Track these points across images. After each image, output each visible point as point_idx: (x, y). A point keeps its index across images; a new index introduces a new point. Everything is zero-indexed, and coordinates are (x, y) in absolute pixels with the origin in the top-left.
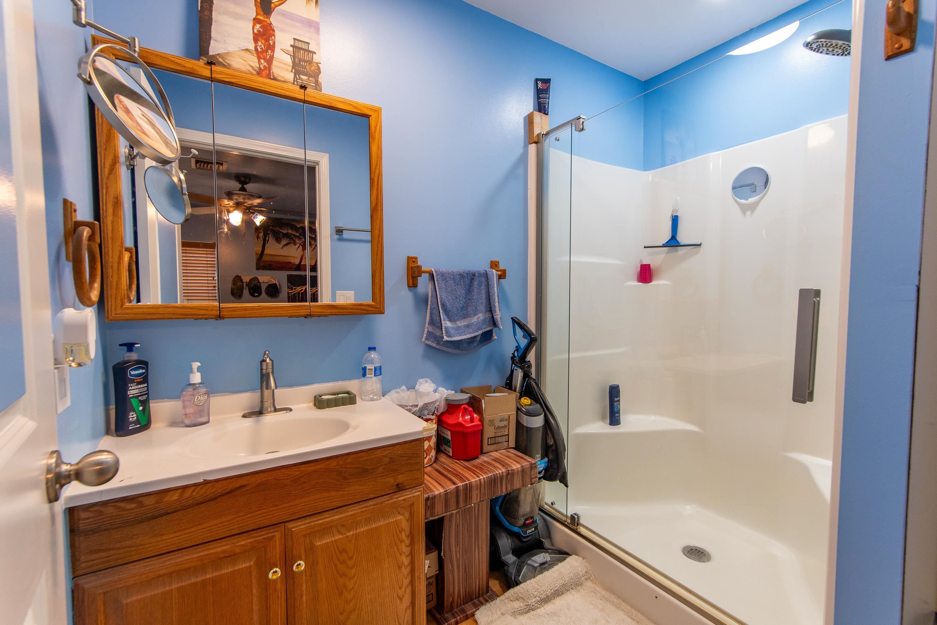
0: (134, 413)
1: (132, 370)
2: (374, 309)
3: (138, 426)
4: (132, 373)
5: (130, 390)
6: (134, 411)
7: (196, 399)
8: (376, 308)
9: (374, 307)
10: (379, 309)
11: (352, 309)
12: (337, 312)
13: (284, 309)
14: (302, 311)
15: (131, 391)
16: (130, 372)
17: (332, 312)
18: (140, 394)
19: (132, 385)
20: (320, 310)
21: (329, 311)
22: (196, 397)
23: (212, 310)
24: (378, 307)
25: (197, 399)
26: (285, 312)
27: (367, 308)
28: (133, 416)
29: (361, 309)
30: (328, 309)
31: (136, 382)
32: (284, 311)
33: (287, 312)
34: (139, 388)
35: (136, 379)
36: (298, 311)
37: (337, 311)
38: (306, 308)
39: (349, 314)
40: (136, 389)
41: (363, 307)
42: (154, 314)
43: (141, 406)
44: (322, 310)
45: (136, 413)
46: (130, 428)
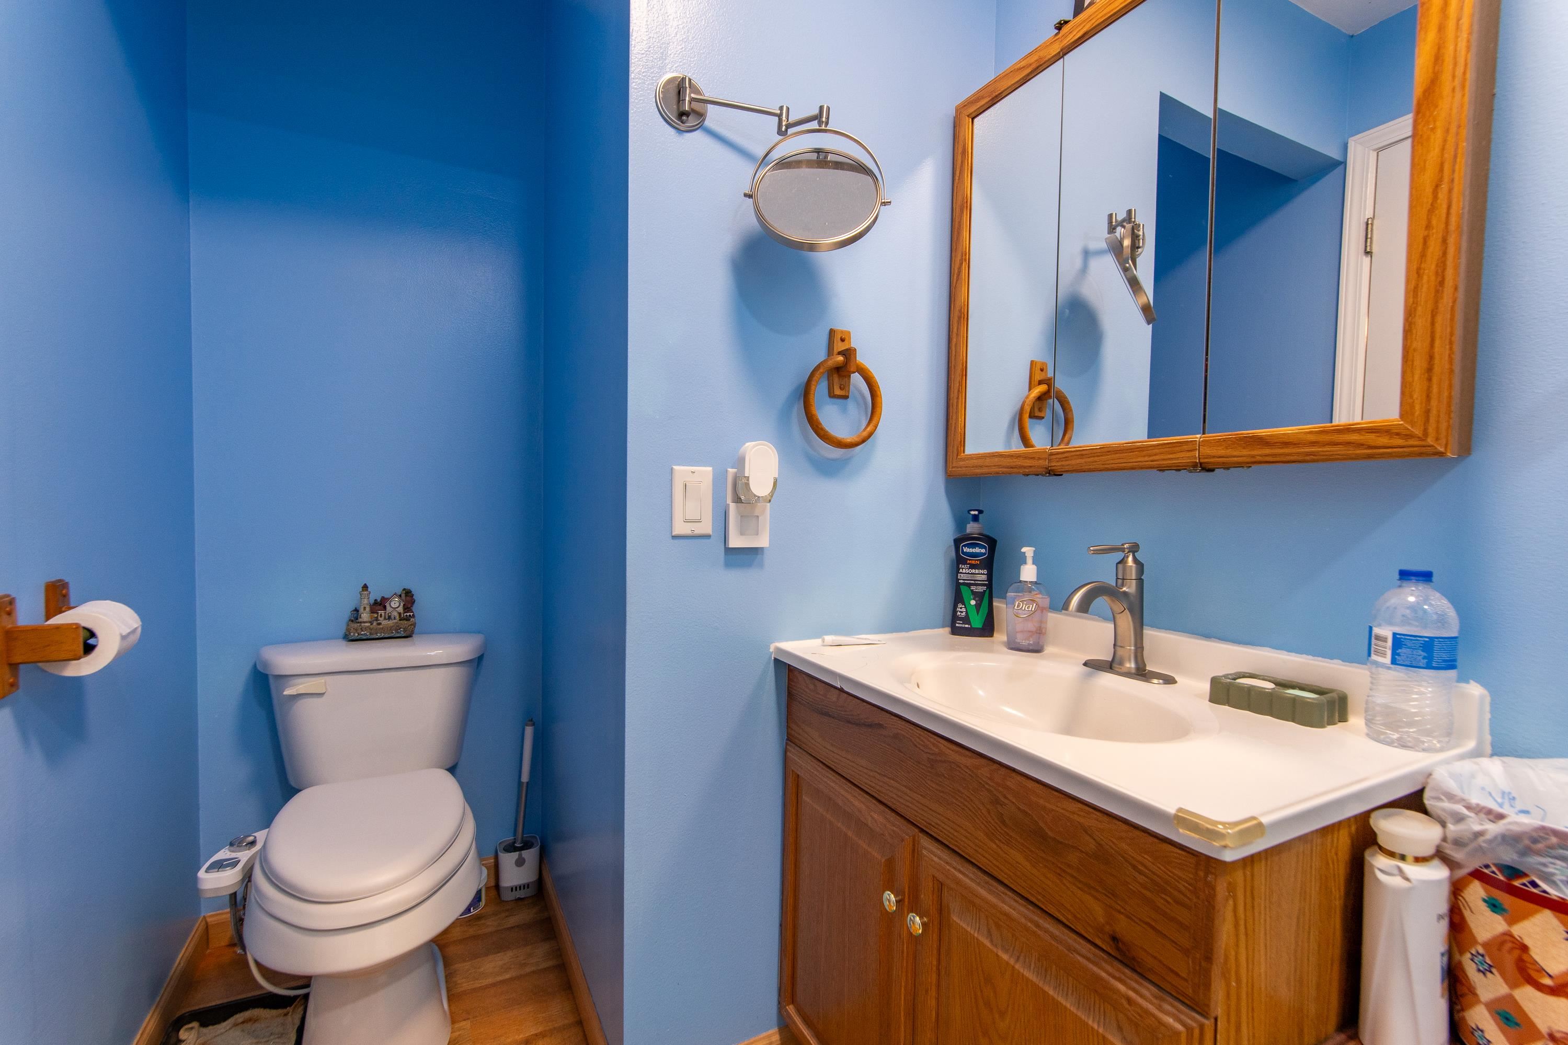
0: (963, 606)
1: (965, 546)
2: (1399, 442)
3: (967, 626)
4: (965, 551)
5: (961, 573)
6: (963, 603)
7: (1016, 606)
8: (1410, 436)
9: (1398, 434)
10: (1420, 439)
11: (1313, 444)
12: (1266, 456)
13: (1144, 453)
14: (1182, 455)
15: (962, 575)
16: (962, 549)
17: (1253, 456)
18: (973, 582)
19: (963, 567)
20: (1222, 452)
21: (1245, 452)
22: (1017, 602)
23: (1039, 459)
24: (1418, 432)
25: (1018, 606)
26: (1146, 459)
27: (1371, 438)
28: (961, 610)
29: (1348, 443)
30: (1244, 448)
31: (969, 564)
32: (1144, 456)
33: (1151, 458)
34: (972, 574)
35: (970, 560)
36: (1171, 456)
37: (1267, 451)
38: (1190, 447)
39: (1308, 458)
40: (968, 573)
41: (1354, 437)
42: (981, 467)
43: (974, 599)
44: (1229, 452)
45: (965, 607)
46: (957, 625)
